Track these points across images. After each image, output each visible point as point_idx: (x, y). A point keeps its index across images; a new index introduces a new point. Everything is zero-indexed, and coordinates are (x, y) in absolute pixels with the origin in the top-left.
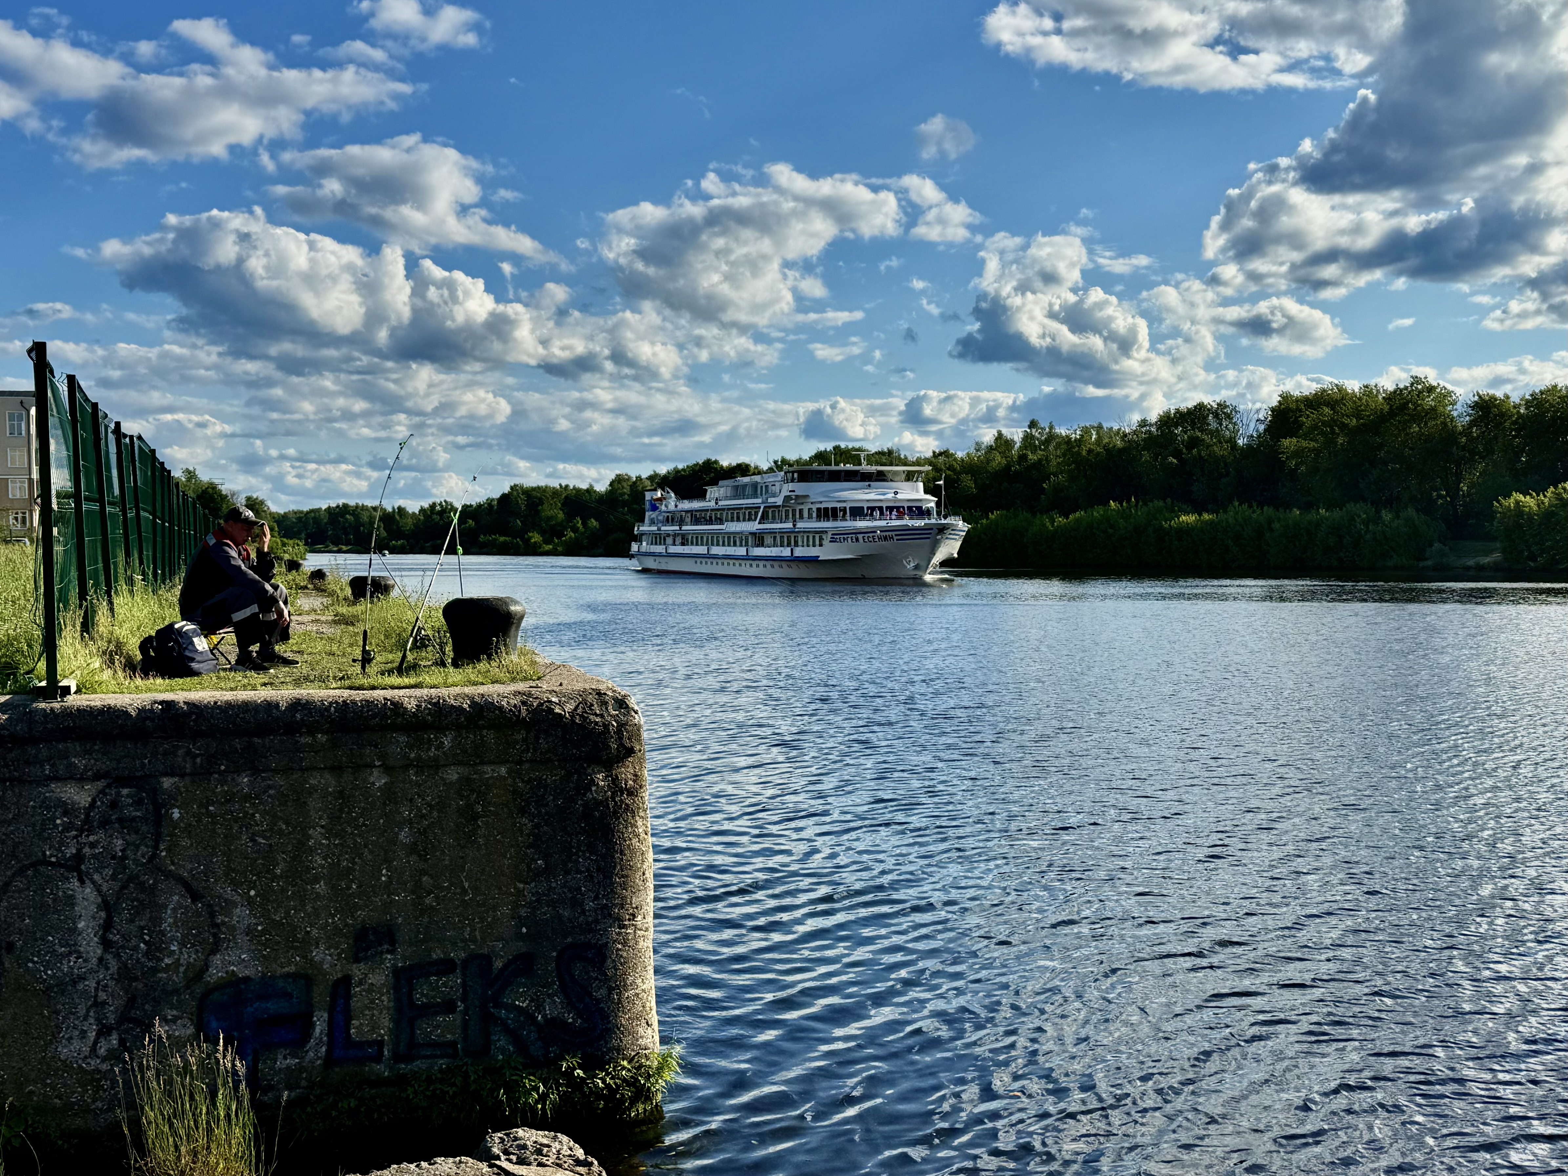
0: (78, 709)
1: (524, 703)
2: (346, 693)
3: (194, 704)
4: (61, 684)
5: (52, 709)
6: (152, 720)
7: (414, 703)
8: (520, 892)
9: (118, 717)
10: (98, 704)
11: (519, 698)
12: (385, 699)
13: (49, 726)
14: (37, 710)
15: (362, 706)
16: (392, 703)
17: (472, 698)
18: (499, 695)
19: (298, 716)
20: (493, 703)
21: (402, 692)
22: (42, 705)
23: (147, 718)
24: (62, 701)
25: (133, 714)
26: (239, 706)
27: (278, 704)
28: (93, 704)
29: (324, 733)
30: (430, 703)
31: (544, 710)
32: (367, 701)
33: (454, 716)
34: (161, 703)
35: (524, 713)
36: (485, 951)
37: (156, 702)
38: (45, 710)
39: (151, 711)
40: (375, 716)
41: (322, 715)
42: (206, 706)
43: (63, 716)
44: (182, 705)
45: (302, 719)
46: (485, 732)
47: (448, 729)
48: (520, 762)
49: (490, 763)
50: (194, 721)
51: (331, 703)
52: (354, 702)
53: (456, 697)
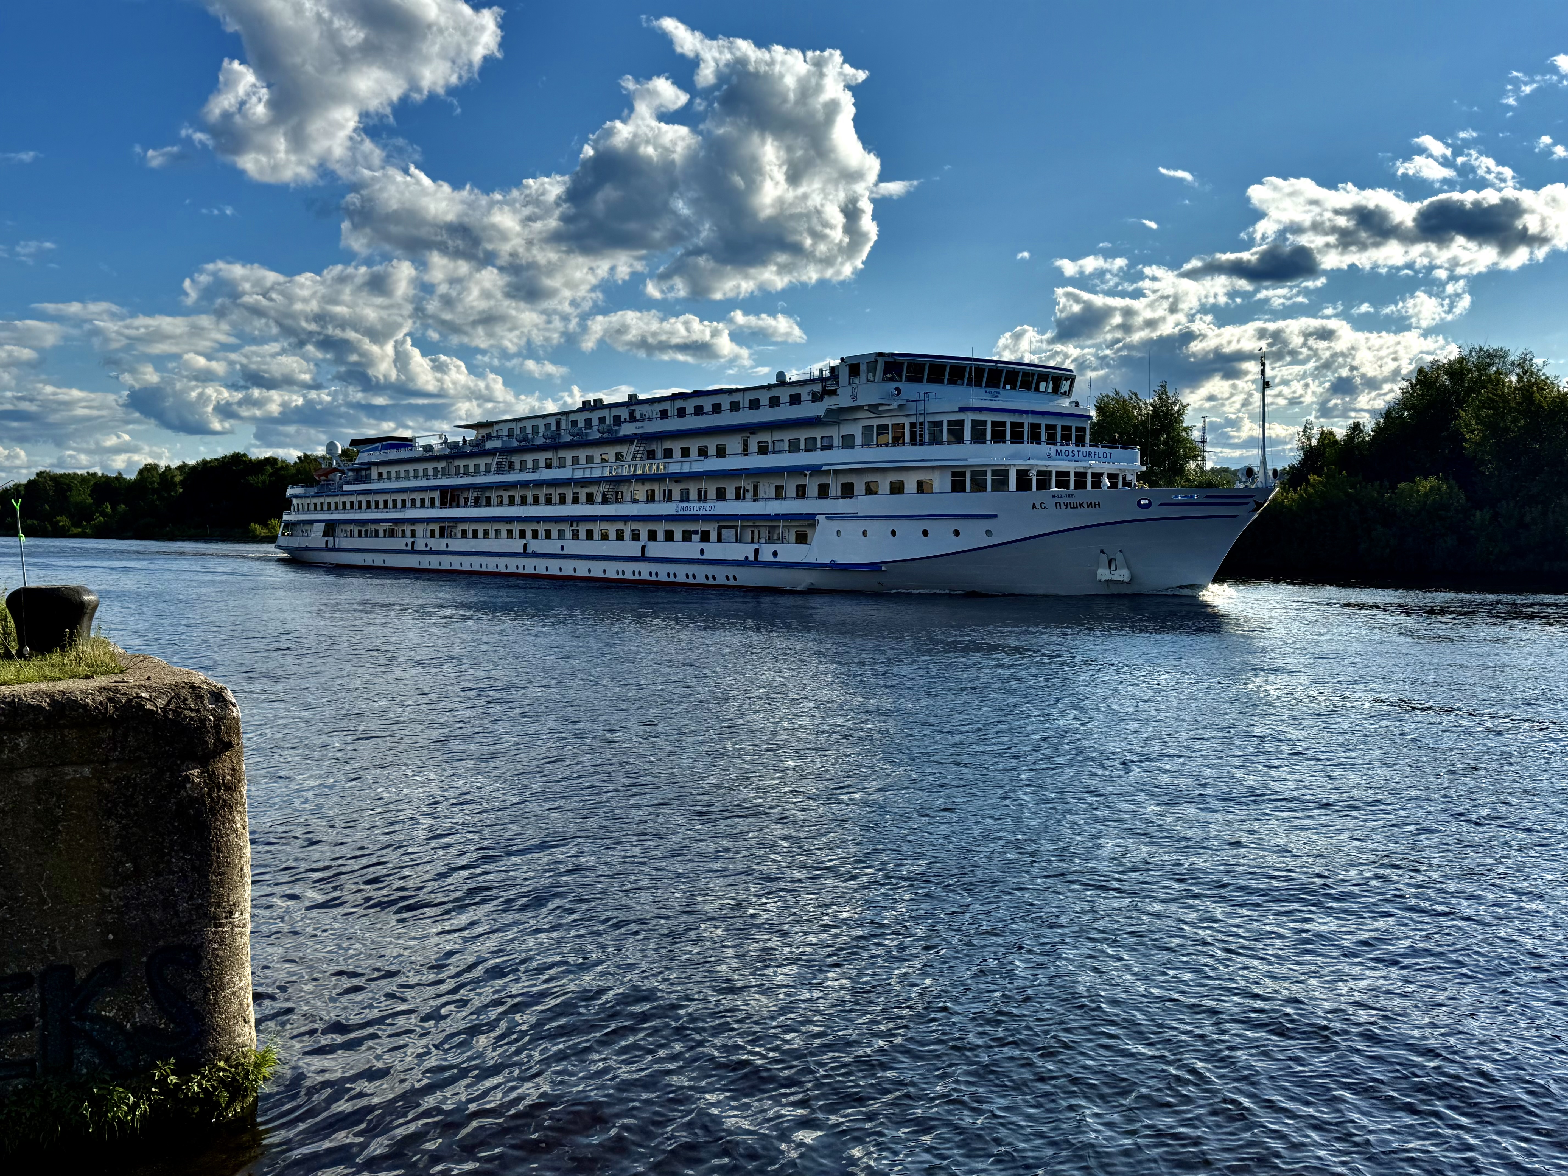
1: (110, 700)
8: (106, 898)
11: (105, 694)
17: (51, 696)
18: (81, 692)
20: (76, 701)
31: (133, 707)
33: (31, 716)
35: (111, 710)
36: (67, 962)
47: (24, 730)
48: (106, 762)
49: (72, 763)
53: (33, 695)
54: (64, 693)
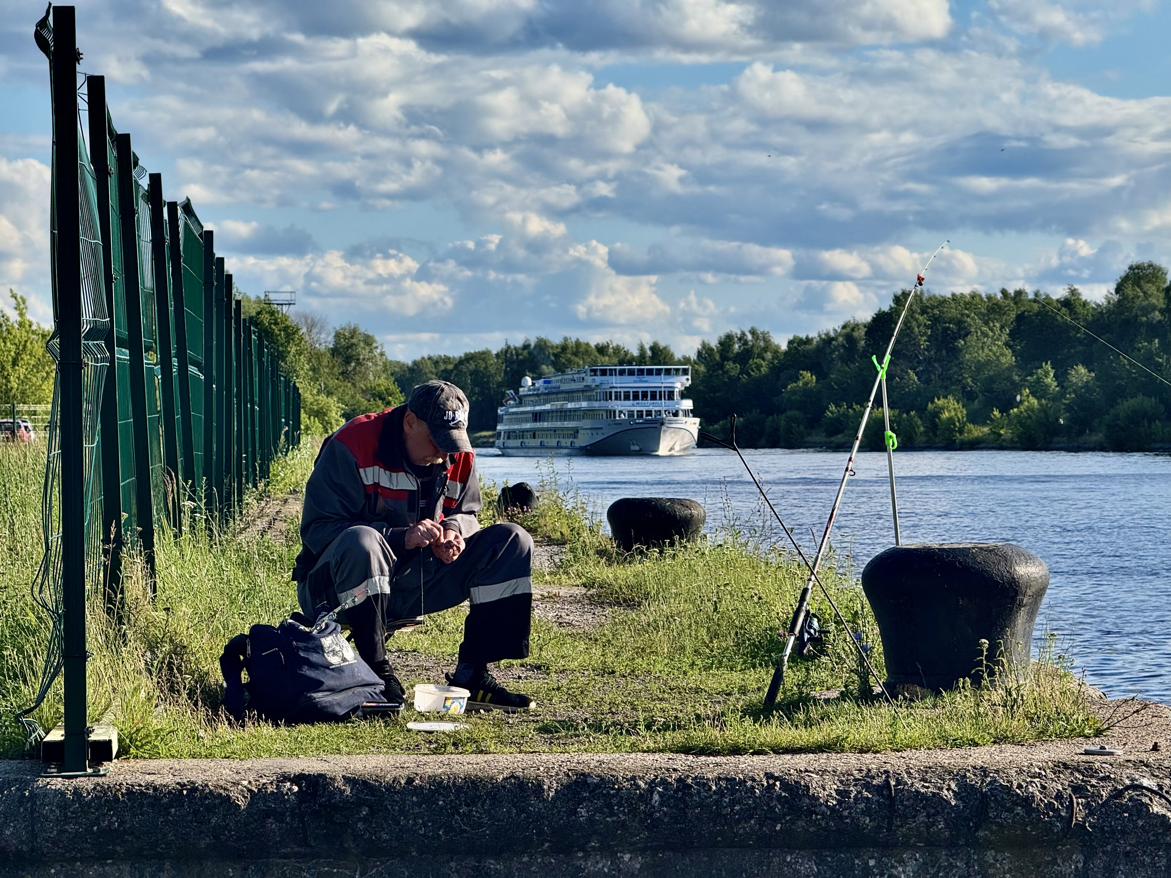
0: (129, 792)
1: (1078, 790)
2: (682, 762)
3: (365, 783)
4: (93, 737)
5: (77, 792)
6: (279, 817)
7: (832, 786)
9: (210, 809)
10: (168, 780)
11: (1066, 778)
12: (769, 776)
13: (70, 828)
14: (46, 793)
15: (720, 792)
16: (785, 785)
17: (961, 778)
18: (1020, 772)
19: (582, 811)
20: (1008, 789)
21: (801, 761)
22: (57, 783)
23: (267, 814)
24: (96, 774)
25: (242, 803)
26: (459, 789)
27: (539, 786)
28: (158, 781)
29: (635, 851)
30: (867, 786)
31: (1124, 808)
32: (730, 780)
33: (922, 818)
34: (298, 779)
35: (1080, 814)
37: (285, 778)
38: (62, 794)
39: (278, 796)
40: (748, 814)
41: (633, 811)
42: (390, 788)
43: (99, 807)
44: (340, 783)
45: (590, 820)
46: (990, 856)
47: (907, 846)
50: (365, 820)
51: (652, 785)
52: (702, 783)
53: (925, 773)
54: (984, 771)
